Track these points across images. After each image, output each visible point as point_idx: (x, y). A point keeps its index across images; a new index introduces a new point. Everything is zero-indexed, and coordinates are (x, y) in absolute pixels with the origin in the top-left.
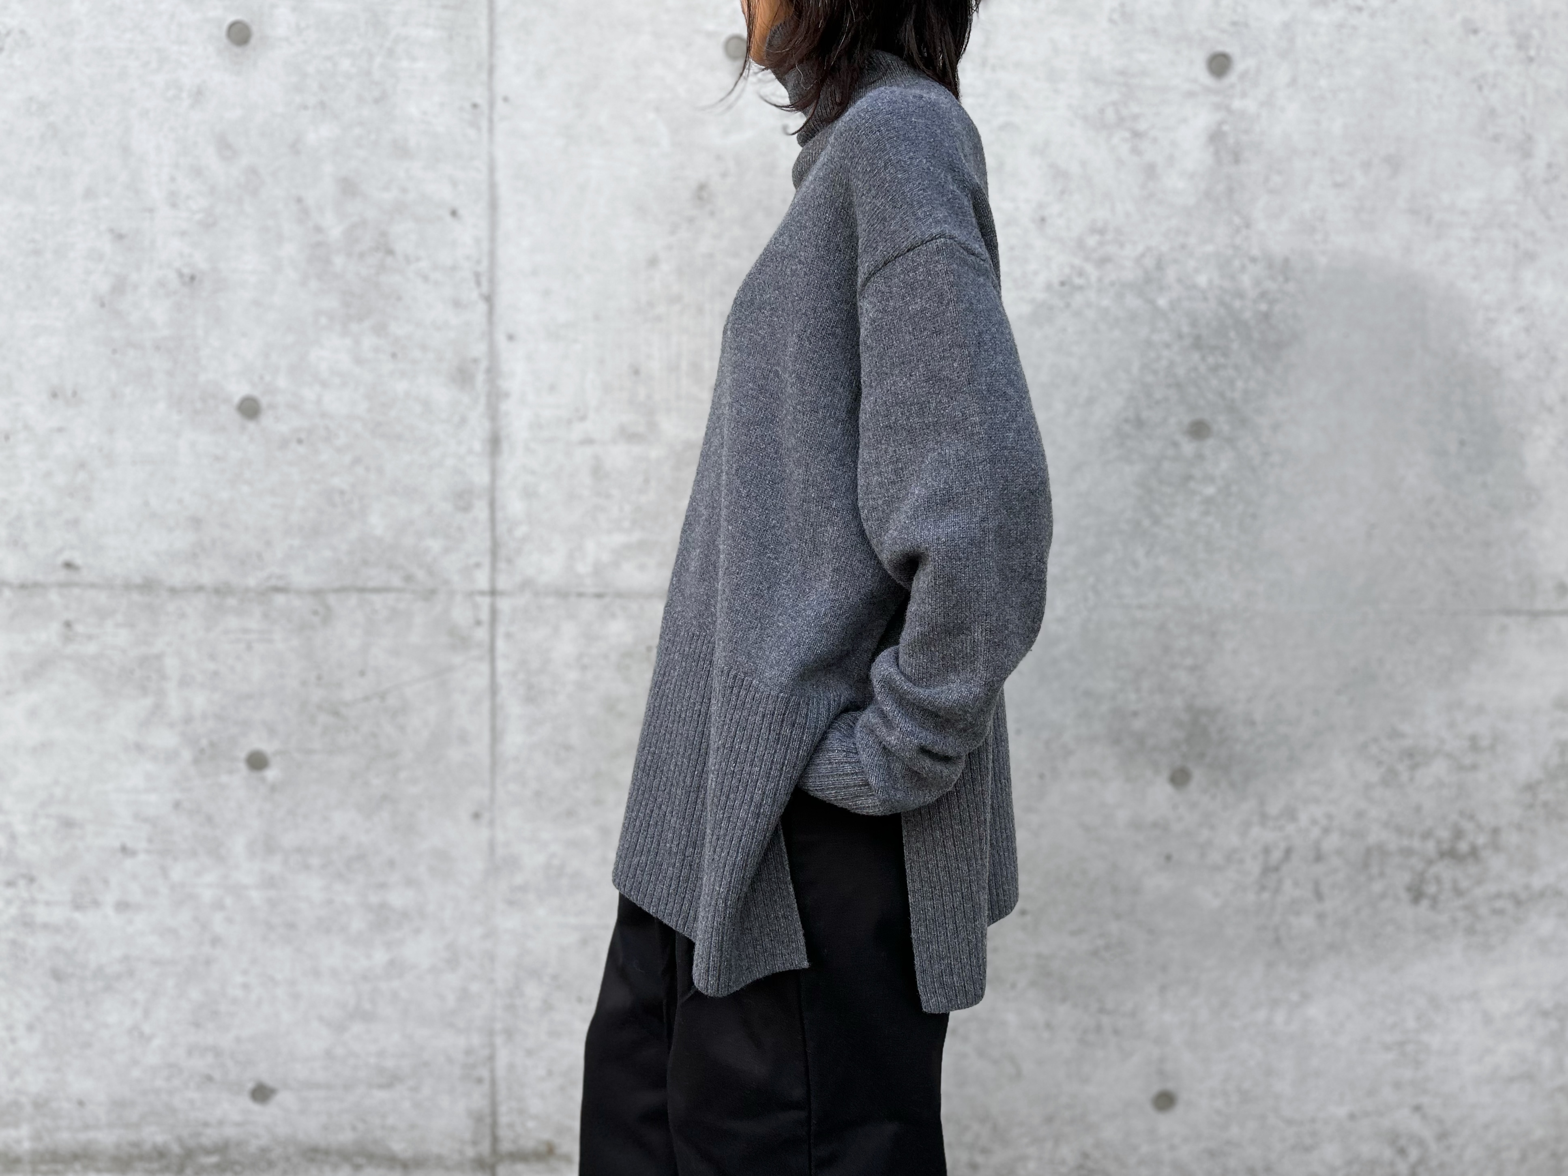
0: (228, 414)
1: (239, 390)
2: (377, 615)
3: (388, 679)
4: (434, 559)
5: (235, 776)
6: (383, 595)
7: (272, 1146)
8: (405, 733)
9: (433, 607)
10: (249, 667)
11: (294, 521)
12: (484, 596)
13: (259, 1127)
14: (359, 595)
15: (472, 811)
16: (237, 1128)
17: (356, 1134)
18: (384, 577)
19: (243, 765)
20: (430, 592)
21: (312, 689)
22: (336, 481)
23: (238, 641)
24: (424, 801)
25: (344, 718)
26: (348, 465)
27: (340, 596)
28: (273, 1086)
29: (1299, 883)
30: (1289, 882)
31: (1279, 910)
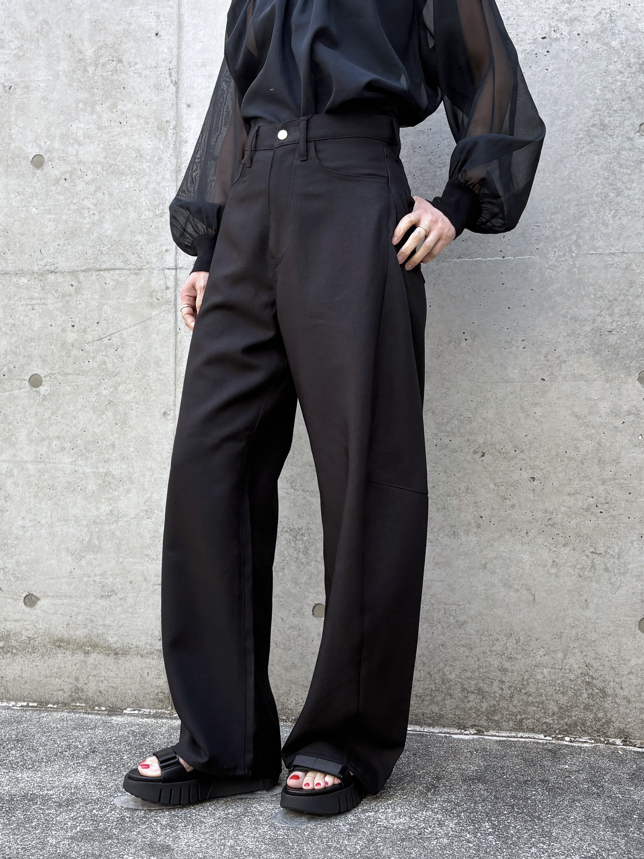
0: (26, 165)
1: (33, 151)
2: (107, 286)
3: (113, 326)
4: (142, 249)
5: (22, 390)
6: (112, 272)
7: (35, 636)
8: (123, 361)
9: (141, 279)
10: (33, 321)
11: (61, 228)
12: (170, 271)
13: (28, 623)
14: (97, 273)
15: (162, 411)
16: (15, 624)
17: (86, 630)
18: (112, 261)
19: (27, 383)
20: (139, 269)
21: (69, 334)
22: (86, 202)
23: (27, 305)
24: (134, 405)
25: (88, 352)
26: (93, 192)
27: (86, 274)
28: (38, 595)
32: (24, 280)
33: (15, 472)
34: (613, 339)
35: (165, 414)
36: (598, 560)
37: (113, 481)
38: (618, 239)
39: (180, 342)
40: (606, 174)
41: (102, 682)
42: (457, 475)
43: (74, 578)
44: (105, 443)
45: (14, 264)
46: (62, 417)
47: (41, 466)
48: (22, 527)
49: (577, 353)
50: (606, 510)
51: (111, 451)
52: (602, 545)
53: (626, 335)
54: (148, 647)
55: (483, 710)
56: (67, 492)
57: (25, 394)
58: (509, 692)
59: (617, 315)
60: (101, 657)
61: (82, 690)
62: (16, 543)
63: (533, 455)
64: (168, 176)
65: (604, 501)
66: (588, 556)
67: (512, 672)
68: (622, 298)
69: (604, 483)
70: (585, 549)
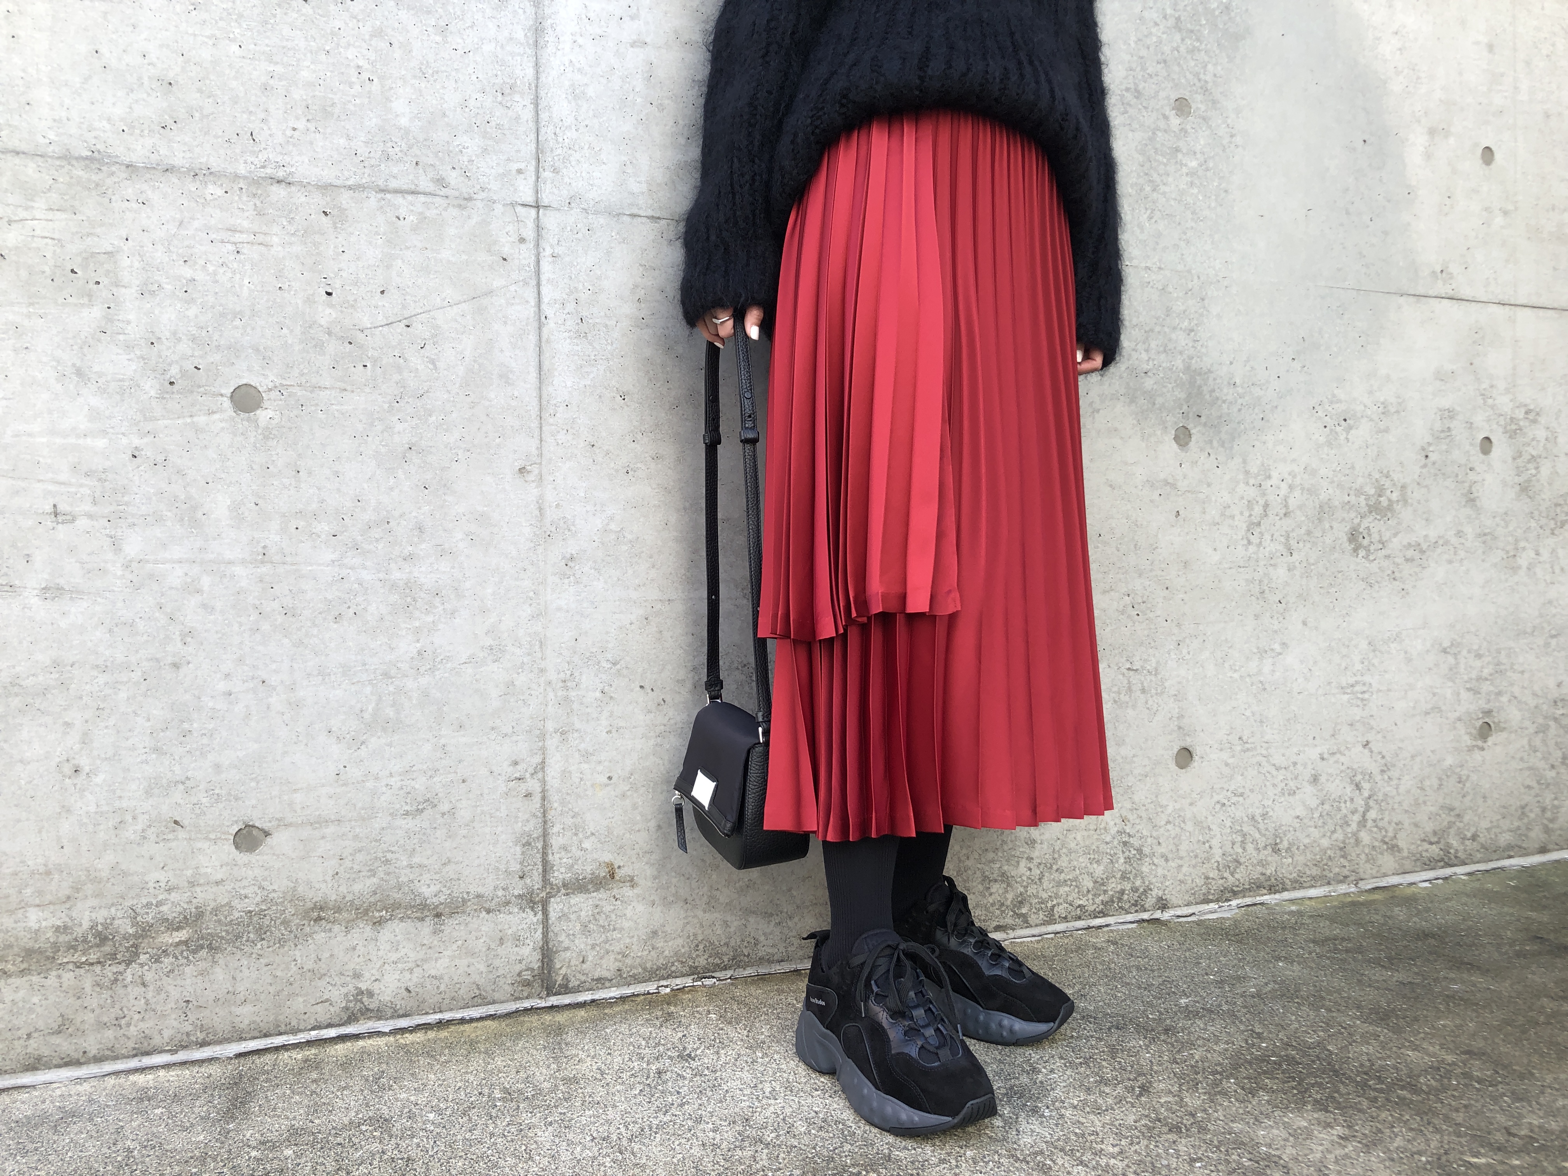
2: (402, 222)
3: (415, 302)
4: (471, 161)
5: (216, 416)
6: (410, 198)
7: (264, 907)
8: (436, 368)
9: (469, 217)
10: (238, 276)
11: (296, 96)
12: (528, 208)
13: (245, 883)
14: (380, 196)
15: (518, 465)
16: (215, 889)
17: (375, 880)
18: (411, 177)
19: (227, 403)
20: (465, 199)
21: (320, 309)
22: (351, 53)
23: (223, 242)
24: (460, 452)
25: (361, 347)
26: (367, 37)
27: (356, 195)
28: (266, 826)
29: (1275, 537)
30: (1267, 537)
31: (1262, 563)
32: (213, 190)
33: (206, 582)
34: (1149, 383)
35: (522, 470)
36: (1135, 678)
37: (423, 595)
39: (548, 341)
40: (1141, 159)
41: (411, 970)
43: (345, 785)
44: (405, 523)
45: (188, 155)
46: (310, 473)
47: (264, 569)
48: (224, 694)
49: (1111, 399)
50: (1142, 612)
51: (416, 539)
52: (1138, 658)
53: (1162, 378)
54: (500, 893)
55: (1008, 903)
56: (325, 619)
57: (223, 425)
58: (1039, 872)
59: (1153, 351)
60: (408, 925)
61: (370, 994)
62: (211, 726)
64: (520, 35)
65: (1140, 601)
66: (1124, 674)
67: (1041, 843)
69: (1140, 576)
70: (1120, 665)
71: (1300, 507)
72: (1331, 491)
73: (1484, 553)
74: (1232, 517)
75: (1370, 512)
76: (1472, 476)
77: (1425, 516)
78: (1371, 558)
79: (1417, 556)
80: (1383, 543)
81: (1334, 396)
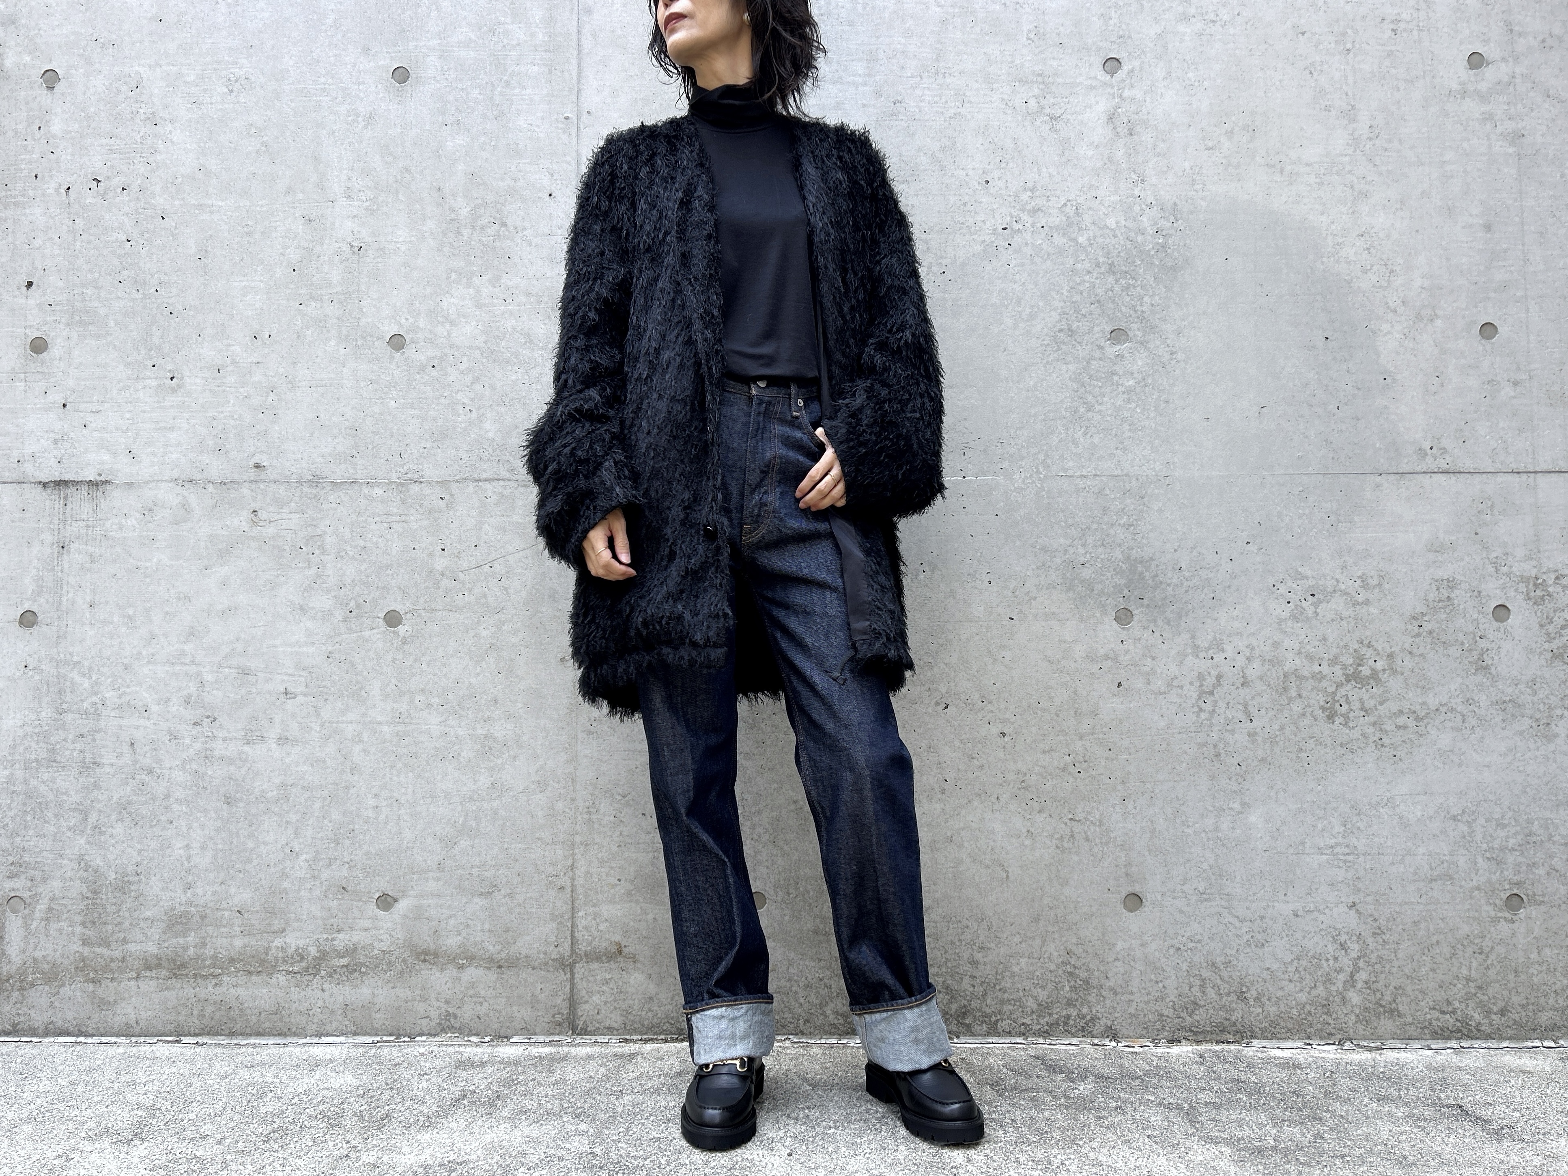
0: (382, 347)
1: (390, 329)
2: (488, 500)
3: (495, 551)
5: (375, 631)
6: (494, 483)
7: (392, 949)
8: (508, 594)
10: (390, 543)
11: (427, 427)
13: (381, 931)
14: (475, 484)
16: (364, 933)
17: (460, 938)
18: (495, 470)
19: (381, 622)
21: (437, 560)
22: (459, 396)
23: (382, 522)
24: (519, 650)
25: (462, 583)
26: (469, 384)
27: (460, 485)
28: (395, 895)
29: (1231, 705)
30: (1222, 705)
31: (1216, 728)
33: (366, 735)
34: (1086, 573)
36: (1077, 828)
37: (495, 745)
38: (1090, 459)
42: (918, 730)
43: (443, 871)
44: (486, 697)
45: (365, 471)
46: (429, 665)
47: (399, 727)
48: (374, 807)
49: (1048, 589)
50: (1084, 770)
51: (492, 708)
52: (1081, 810)
53: (1101, 568)
54: (541, 956)
56: (434, 760)
57: (379, 636)
58: (982, 989)
59: (1090, 546)
60: (480, 972)
61: (455, 1016)
62: (365, 828)
63: (1002, 707)
65: (1082, 759)
66: (1066, 824)
67: (984, 965)
68: (1095, 526)
69: (1081, 738)
70: (1062, 815)
71: (1261, 678)
72: (1297, 661)
73: (1503, 720)
74: (1182, 688)
75: (1348, 681)
76: (1482, 644)
77: (1420, 684)
78: (1351, 725)
79: (1411, 723)
80: (1366, 711)
81: (1300, 574)
